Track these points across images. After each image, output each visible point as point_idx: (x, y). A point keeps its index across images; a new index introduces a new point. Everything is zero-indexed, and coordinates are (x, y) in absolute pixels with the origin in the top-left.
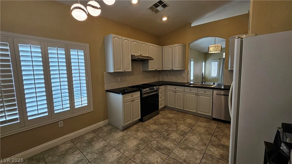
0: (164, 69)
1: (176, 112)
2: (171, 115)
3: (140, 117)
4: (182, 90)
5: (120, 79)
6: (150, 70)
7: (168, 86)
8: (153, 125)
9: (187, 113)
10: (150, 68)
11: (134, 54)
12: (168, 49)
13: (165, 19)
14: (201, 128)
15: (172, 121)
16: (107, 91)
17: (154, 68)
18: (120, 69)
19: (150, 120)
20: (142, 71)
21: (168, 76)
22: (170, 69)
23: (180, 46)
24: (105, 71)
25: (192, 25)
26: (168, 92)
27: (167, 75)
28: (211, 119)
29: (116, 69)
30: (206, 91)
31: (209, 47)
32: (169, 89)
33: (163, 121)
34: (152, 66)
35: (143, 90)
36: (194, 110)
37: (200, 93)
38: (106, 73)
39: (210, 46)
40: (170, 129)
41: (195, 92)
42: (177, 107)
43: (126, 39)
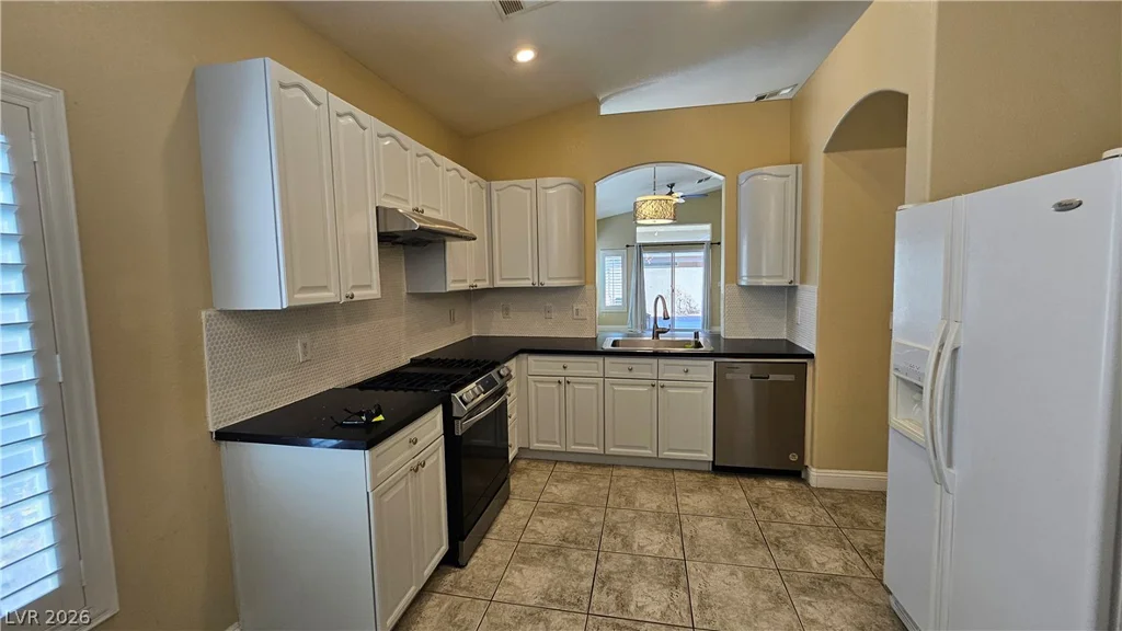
0: (499, 283)
1: (571, 469)
2: (564, 491)
3: (444, 548)
4: (594, 373)
5: (305, 346)
6: (452, 287)
7: (532, 359)
8: (520, 570)
9: (618, 466)
10: (454, 281)
11: (389, 203)
12: (513, 194)
13: (525, 56)
14: (710, 523)
15: (585, 517)
16: (223, 435)
17: (465, 281)
18: (325, 288)
19: (485, 541)
20: (408, 293)
21: (511, 314)
22: (528, 284)
23: (564, 187)
24: (209, 305)
25: (605, 110)
26: (532, 384)
27: (506, 310)
28: (709, 472)
29: (304, 289)
30: (689, 368)
31: (635, 204)
32: (533, 370)
33: (549, 529)
34: (461, 268)
35: (461, 398)
36: (645, 448)
37: (666, 376)
38: (211, 312)
39: (639, 199)
40: (606, 566)
41: (649, 375)
42: (574, 448)
43: (351, 114)
